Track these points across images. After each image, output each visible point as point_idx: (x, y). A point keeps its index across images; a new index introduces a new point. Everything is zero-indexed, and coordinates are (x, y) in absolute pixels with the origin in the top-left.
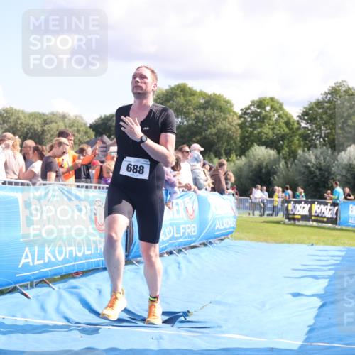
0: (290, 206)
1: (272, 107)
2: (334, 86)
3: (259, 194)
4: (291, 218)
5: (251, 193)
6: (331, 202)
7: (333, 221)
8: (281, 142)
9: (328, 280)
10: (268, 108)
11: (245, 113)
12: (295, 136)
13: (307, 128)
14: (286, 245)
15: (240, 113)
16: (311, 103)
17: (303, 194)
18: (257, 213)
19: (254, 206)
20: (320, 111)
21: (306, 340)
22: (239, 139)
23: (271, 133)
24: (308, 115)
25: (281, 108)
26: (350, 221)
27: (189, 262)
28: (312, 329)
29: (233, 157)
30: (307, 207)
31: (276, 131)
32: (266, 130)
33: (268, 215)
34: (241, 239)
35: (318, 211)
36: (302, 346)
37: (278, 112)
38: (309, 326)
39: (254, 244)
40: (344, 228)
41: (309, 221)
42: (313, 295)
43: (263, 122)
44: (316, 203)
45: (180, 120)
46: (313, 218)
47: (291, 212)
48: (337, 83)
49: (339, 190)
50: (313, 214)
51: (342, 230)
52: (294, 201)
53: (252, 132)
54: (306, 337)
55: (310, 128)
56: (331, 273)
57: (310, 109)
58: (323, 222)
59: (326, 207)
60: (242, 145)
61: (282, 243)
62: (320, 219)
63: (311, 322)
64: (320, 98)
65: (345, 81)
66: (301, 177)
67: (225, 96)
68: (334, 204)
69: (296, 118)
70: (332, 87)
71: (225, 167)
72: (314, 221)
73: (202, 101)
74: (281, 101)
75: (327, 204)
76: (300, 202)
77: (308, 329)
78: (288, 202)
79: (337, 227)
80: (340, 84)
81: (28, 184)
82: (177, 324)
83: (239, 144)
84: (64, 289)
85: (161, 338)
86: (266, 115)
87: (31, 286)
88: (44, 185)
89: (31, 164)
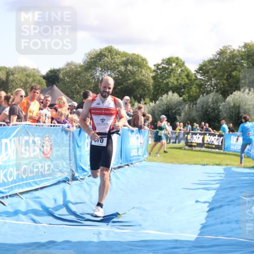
0: (189, 137)
1: (176, 65)
2: (222, 48)
4: (190, 145)
6: (218, 134)
7: (218, 147)
8: (183, 90)
9: (216, 191)
10: (174, 65)
11: (158, 69)
12: (193, 85)
13: (202, 79)
14: (186, 165)
15: (153, 68)
16: (205, 62)
17: (198, 128)
20: (211, 67)
21: (200, 234)
22: (152, 87)
23: (175, 83)
24: (202, 69)
25: (183, 63)
26: (232, 147)
27: (118, 178)
28: (204, 226)
29: (147, 100)
30: (201, 137)
31: (179, 81)
32: (172, 80)
33: (173, 143)
34: (154, 161)
35: (209, 140)
36: (197, 238)
37: (180, 67)
38: (201, 224)
40: (227, 152)
41: (202, 147)
42: (205, 202)
43: (170, 75)
44: (208, 134)
45: (109, 73)
46: (205, 145)
47: (190, 141)
48: (224, 47)
49: (225, 126)
50: (205, 142)
51: (226, 154)
52: (192, 133)
53: (162, 82)
54: (199, 232)
55: (204, 79)
56: (218, 186)
57: (204, 65)
58: (212, 148)
59: (215, 137)
60: (155, 91)
61: (184, 164)
62: (210, 146)
63: (204, 221)
64: (212, 57)
65: (230, 46)
66: (197, 114)
67: (141, 56)
68: (220, 136)
69: (193, 72)
70: (221, 50)
71: (143, 110)
72: (206, 147)
73: (124, 59)
74: (183, 60)
75: (215, 135)
76: (196, 134)
77: (201, 226)
78: (188, 134)
79: (222, 151)
80: (226, 48)
81: (4, 125)
82: (110, 224)
83: (153, 91)
84: (30, 198)
85: (100, 233)
86: (172, 70)
87: (7, 197)
88: (16, 125)
89: (4, 109)
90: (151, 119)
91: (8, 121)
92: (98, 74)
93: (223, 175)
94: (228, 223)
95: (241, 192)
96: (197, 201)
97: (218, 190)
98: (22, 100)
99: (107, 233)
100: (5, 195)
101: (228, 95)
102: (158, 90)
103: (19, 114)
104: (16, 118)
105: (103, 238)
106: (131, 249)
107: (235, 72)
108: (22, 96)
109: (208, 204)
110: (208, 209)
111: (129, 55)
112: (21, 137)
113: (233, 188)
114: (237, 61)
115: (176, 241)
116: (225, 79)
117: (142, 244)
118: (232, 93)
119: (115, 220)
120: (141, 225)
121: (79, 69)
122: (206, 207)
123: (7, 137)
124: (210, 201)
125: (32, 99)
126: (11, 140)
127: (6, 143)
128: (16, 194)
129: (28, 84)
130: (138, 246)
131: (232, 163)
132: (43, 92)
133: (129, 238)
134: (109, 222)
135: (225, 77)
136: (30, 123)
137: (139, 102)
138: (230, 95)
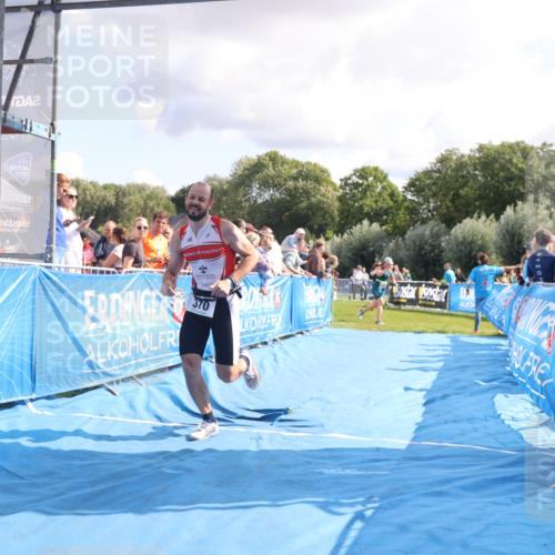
0: (395, 289)
1: (375, 178)
2: (444, 153)
3: (360, 275)
4: (396, 302)
5: (352, 275)
6: (440, 284)
7: (440, 305)
8: (385, 217)
9: (438, 372)
10: (371, 179)
11: (346, 184)
12: (400, 209)
13: (414, 200)
14: (390, 333)
15: (338, 183)
16: (418, 173)
18: (358, 296)
19: (355, 289)
20: (428, 182)
21: (413, 440)
22: (336, 212)
23: (374, 205)
24: (415, 185)
25: (386, 177)
26: (461, 305)
27: (286, 353)
28: (420, 427)
29: (330, 233)
31: (379, 204)
32: (368, 203)
33: (371, 298)
34: (342, 327)
35: (426, 294)
36: (410, 446)
37: (381, 183)
39: (355, 332)
40: (453, 312)
41: (415, 305)
42: (421, 390)
43: (365, 194)
44: (424, 285)
46: (420, 302)
47: (396, 296)
48: (448, 150)
49: (450, 272)
50: (420, 297)
51: (451, 315)
53: (353, 206)
54: (412, 436)
55: (416, 200)
56: (441, 364)
57: (417, 179)
58: (431, 306)
59: (435, 290)
60: (342, 219)
61: (387, 330)
62: (427, 303)
63: (420, 420)
64: (428, 166)
65: (457, 149)
66: (407, 253)
67: (321, 165)
68: (443, 287)
69: (401, 190)
70: (442, 155)
71: (323, 248)
72: (421, 305)
73: (295, 171)
74: (386, 171)
75: (434, 286)
76: (405, 285)
77: (416, 426)
79: (446, 311)
80: (450, 152)
81: (113, 273)
82: (276, 423)
83: (338, 219)
84: (154, 385)
85: (260, 438)
86: (369, 186)
87: (118, 382)
88: (130, 272)
89: (113, 247)
90: (337, 263)
91: (120, 266)
92: (254, 194)
93: (449, 348)
94: (454, 421)
95: (477, 374)
96: (406, 389)
97: (441, 371)
98: (141, 234)
99: (271, 437)
100: (114, 379)
101: (455, 224)
102: (347, 218)
103: (137, 254)
104: (132, 260)
105: (266, 446)
106: (310, 463)
107: (466, 189)
108: (140, 228)
109: (424, 393)
110: (424, 401)
111: (303, 166)
112: (138, 291)
113: (464, 368)
114: (468, 172)
115: (378, 449)
116: (450, 201)
117: (326, 454)
118: (460, 222)
119: (283, 417)
120: (322, 426)
121: (225, 187)
122: (421, 398)
123: (118, 290)
124: (429, 387)
125: (155, 233)
126: (123, 295)
127: (117, 301)
128: (132, 378)
129: (148, 211)
130: (318, 458)
131: (463, 329)
132: (171, 222)
133: (307, 446)
134: (273, 421)
135: (450, 197)
136: (151, 269)
137: (318, 237)
138: (459, 225)
